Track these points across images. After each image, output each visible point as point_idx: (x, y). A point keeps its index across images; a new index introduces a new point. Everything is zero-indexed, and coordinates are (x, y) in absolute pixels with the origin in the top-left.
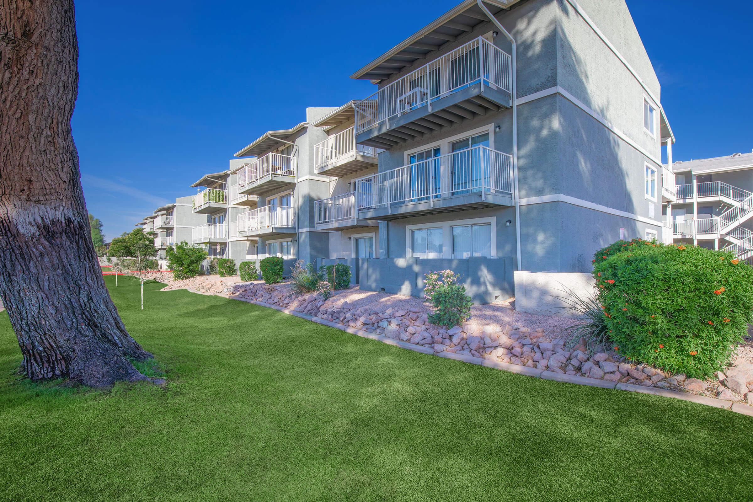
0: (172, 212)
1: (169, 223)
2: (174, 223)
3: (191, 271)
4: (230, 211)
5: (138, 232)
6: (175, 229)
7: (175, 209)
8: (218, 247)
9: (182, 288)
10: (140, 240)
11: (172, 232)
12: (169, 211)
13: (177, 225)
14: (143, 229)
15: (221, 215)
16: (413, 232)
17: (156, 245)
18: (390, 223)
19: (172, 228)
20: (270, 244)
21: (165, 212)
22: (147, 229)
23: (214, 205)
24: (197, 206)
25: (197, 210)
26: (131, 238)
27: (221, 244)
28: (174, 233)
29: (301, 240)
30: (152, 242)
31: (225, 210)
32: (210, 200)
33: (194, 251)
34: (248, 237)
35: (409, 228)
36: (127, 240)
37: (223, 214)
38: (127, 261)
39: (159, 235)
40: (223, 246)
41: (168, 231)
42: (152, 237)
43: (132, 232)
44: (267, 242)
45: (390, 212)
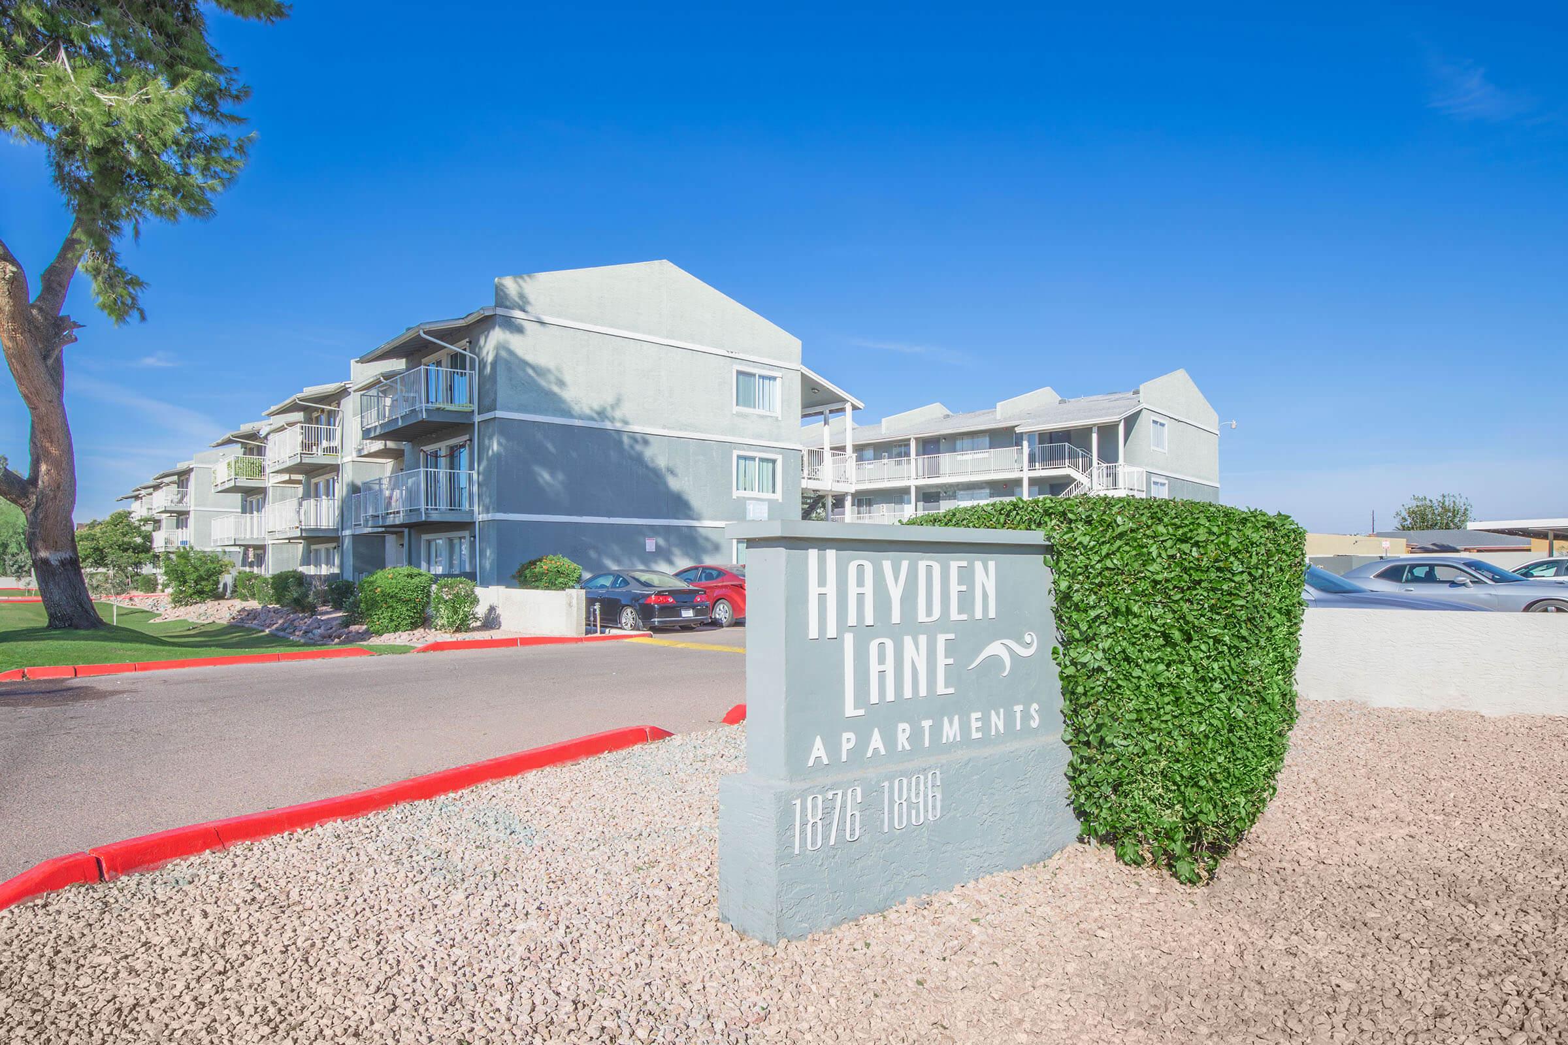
0: (187, 480)
1: (181, 501)
2: (190, 503)
3: (200, 593)
4: (270, 493)
5: (122, 518)
6: (192, 514)
7: (193, 475)
8: (251, 553)
9: (182, 618)
10: (125, 536)
11: (187, 519)
12: (183, 477)
13: (196, 506)
14: (130, 513)
15: (259, 497)
16: (429, 542)
17: (155, 545)
18: (412, 530)
19: (188, 513)
20: (316, 550)
21: (175, 478)
22: (138, 510)
23: (243, 482)
24: (219, 482)
25: (220, 489)
26: (106, 532)
27: (256, 547)
28: (191, 521)
29: (345, 547)
30: (148, 538)
31: (262, 491)
32: (236, 475)
33: (205, 558)
34: (289, 539)
35: (425, 537)
36: (99, 535)
37: (262, 496)
38: (98, 577)
39: (164, 523)
40: (259, 552)
41: (181, 518)
42: (149, 527)
43: (108, 518)
44: (313, 547)
45: (423, 519)
